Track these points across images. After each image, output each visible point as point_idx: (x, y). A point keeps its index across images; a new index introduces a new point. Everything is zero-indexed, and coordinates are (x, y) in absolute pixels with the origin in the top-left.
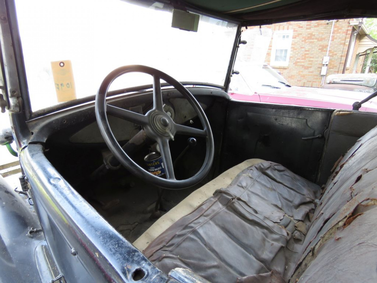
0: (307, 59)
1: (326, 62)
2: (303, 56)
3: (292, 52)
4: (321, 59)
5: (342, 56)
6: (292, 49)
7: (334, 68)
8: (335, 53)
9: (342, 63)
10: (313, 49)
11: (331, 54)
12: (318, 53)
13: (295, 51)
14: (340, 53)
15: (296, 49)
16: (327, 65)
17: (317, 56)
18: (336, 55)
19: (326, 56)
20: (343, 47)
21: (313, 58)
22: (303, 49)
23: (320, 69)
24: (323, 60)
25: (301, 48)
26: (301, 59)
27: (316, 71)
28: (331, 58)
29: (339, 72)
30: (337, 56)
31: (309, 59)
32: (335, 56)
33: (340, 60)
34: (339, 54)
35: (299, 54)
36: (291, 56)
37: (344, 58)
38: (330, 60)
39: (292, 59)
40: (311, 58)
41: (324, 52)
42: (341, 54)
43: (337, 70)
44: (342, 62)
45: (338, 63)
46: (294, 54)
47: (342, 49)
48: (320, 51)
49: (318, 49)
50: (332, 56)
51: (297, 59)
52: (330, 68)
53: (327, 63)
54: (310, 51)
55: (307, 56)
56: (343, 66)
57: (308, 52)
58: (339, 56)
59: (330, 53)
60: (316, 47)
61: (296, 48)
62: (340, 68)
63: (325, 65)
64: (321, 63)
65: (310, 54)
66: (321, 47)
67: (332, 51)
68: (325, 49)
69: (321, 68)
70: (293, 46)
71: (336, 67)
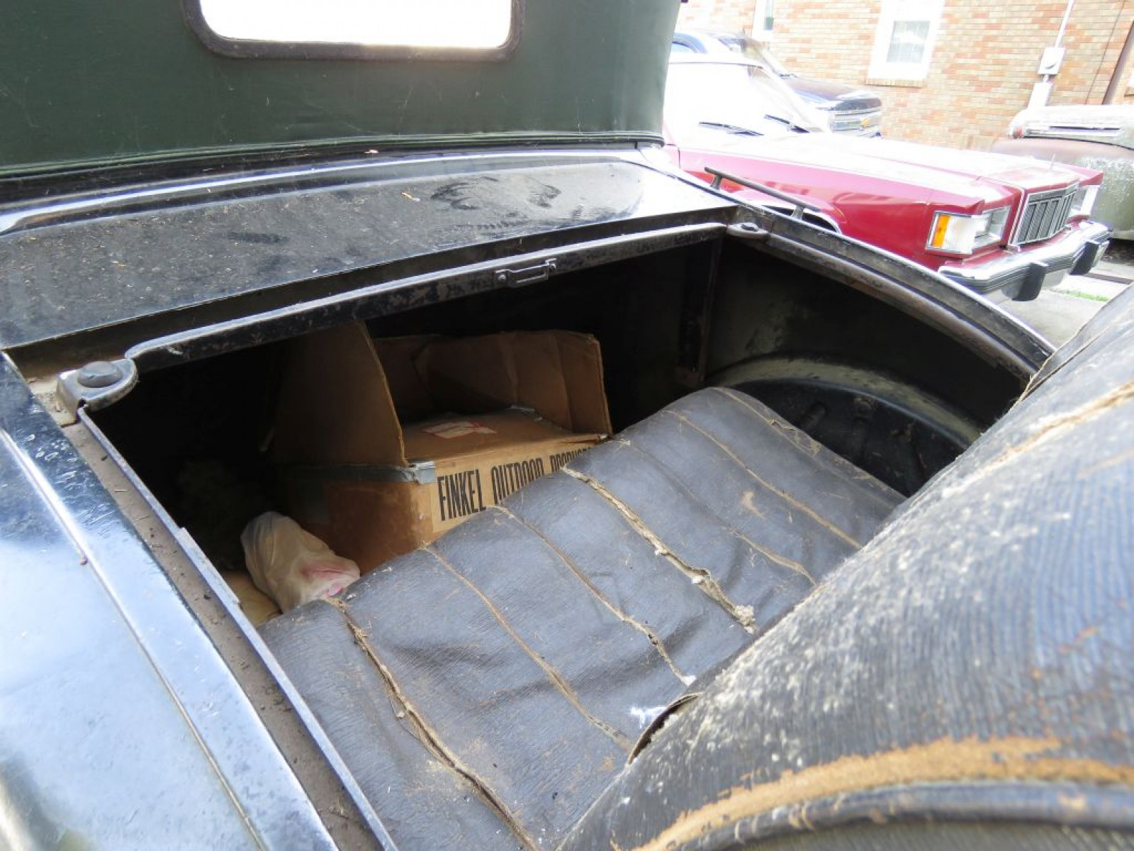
0: (988, 56)
1: (1051, 67)
2: (977, 44)
3: (942, 32)
4: (1037, 58)
5: (1107, 46)
6: (945, 21)
7: (1076, 88)
8: (1086, 33)
9: (1107, 72)
10: (1015, 21)
11: (1072, 39)
12: (1027, 33)
13: (953, 26)
14: (1103, 32)
15: (956, 21)
16: (1052, 77)
17: (1024, 45)
18: (1088, 40)
19: (1054, 45)
20: (1116, 12)
21: (1009, 51)
22: (981, 21)
23: (1027, 91)
24: (1041, 58)
25: (976, 16)
26: (969, 55)
27: (1015, 97)
28: (1071, 51)
29: (1090, 100)
30: (1090, 45)
31: (996, 56)
32: (1082, 46)
33: (1099, 58)
34: (1101, 37)
35: (965, 38)
36: (940, 44)
37: (1114, 54)
38: (1064, 59)
39: (940, 54)
40: (1002, 51)
41: (1048, 32)
42: (1106, 40)
43: (1082, 95)
44: (1105, 65)
45: (1091, 71)
46: (949, 38)
47: (1113, 19)
48: (1036, 26)
49: (1029, 20)
50: (1074, 46)
51: (959, 55)
52: (1061, 89)
53: (1053, 71)
54: (1004, 27)
55: (991, 44)
56: (1107, 83)
57: (994, 32)
58: (1098, 46)
59: (1071, 34)
60: (1025, 14)
61: (957, 15)
62: (1096, 89)
63: (1046, 78)
64: (1033, 69)
65: (1001, 39)
66: (1041, 14)
67: (1079, 27)
68: (1053, 20)
69: (1031, 87)
70: (949, 9)
71: (1083, 83)
